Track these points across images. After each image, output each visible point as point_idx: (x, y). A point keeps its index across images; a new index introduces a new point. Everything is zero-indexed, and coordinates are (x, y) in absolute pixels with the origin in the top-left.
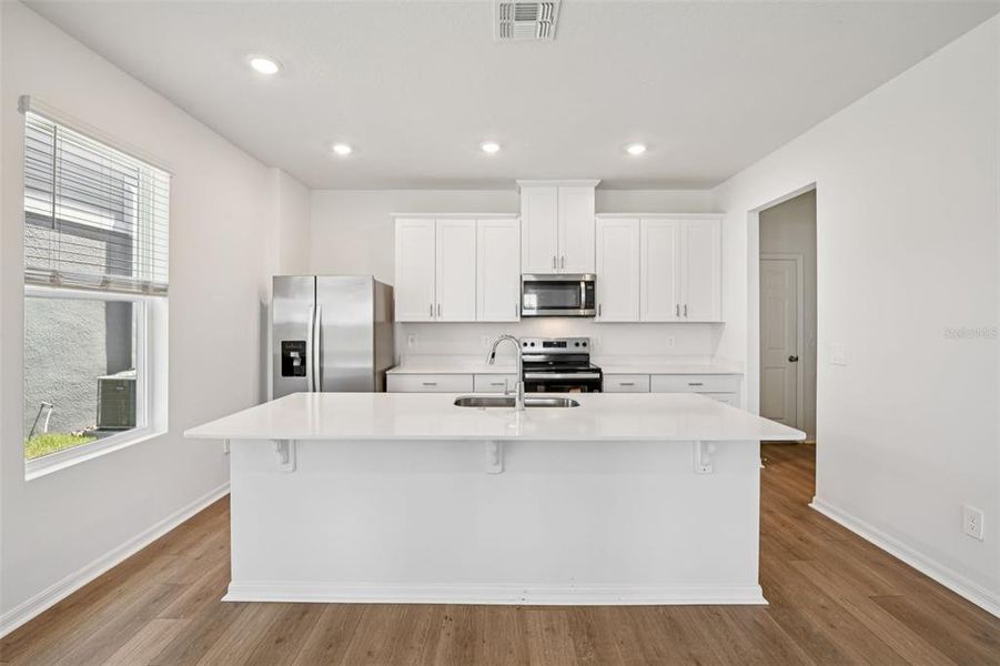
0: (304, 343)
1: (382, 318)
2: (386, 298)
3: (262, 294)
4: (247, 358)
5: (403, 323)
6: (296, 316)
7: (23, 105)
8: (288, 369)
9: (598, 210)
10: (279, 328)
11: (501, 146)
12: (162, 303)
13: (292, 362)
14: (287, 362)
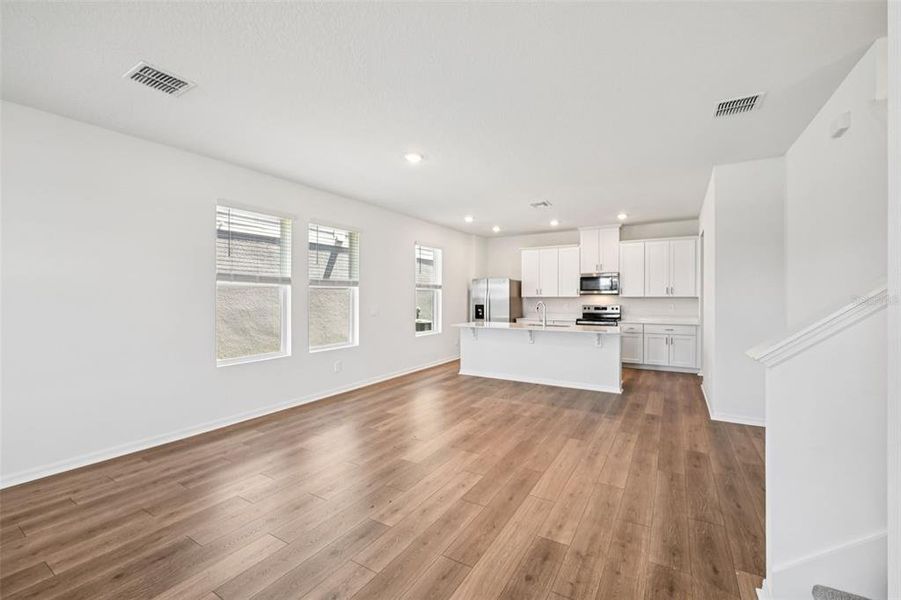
0: (484, 306)
1: (515, 294)
2: (517, 287)
3: (468, 286)
4: (463, 309)
5: (527, 298)
6: (481, 295)
7: (415, 243)
8: (478, 315)
9: (621, 240)
10: (475, 299)
12: (440, 291)
13: (479, 313)
14: (477, 313)
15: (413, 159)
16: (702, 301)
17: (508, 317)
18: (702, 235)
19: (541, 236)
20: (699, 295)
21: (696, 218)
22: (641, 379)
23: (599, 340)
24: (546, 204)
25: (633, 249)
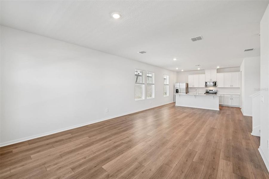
1: (187, 87)
2: (187, 85)
3: (174, 85)
4: (173, 91)
5: (190, 88)
7: (164, 75)
9: (217, 73)
13: (177, 91)
14: (176, 91)
15: (175, 59)
16: (241, 88)
17: (185, 92)
18: (241, 72)
19: (194, 72)
20: (240, 87)
21: (240, 67)
22: (224, 108)
23: (213, 98)
24: (199, 65)
25: (221, 75)
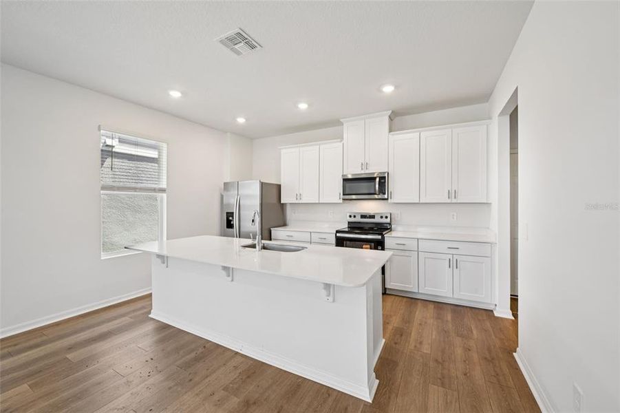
0: (233, 213)
6: (231, 200)
8: (230, 225)
9: (391, 130)
10: (226, 206)
11: (309, 105)
13: (230, 222)
